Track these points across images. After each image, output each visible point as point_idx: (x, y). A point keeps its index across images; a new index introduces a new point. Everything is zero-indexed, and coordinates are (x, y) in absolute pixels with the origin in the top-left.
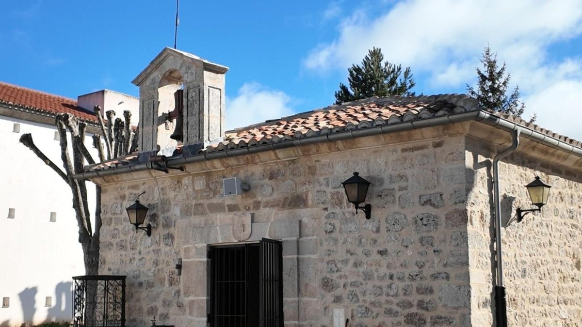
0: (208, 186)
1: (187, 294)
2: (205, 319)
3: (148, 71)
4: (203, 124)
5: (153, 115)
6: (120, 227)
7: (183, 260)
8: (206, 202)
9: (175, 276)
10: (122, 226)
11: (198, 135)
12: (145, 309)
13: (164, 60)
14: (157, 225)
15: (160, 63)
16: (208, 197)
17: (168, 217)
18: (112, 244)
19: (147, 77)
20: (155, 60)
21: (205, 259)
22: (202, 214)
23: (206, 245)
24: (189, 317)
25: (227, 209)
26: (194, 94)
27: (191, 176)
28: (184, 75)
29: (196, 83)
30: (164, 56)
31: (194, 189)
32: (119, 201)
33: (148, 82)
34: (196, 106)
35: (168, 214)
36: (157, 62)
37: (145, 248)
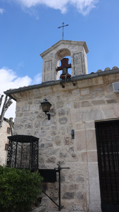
0: (90, 93)
1: (79, 149)
2: (97, 163)
3: (50, 50)
4: (85, 67)
5: (52, 67)
6: (28, 117)
7: (75, 131)
8: (90, 101)
9: (70, 140)
10: (30, 116)
11: (82, 71)
12: (46, 159)
13: (58, 46)
14: (55, 113)
15: (56, 47)
16: (91, 98)
17: (62, 110)
18: (22, 126)
19: (48, 53)
20: (54, 45)
21: (94, 129)
22: (88, 106)
23: (94, 121)
24: (82, 162)
25: (106, 102)
26: (78, 56)
27: (79, 89)
28: (71, 50)
29: (79, 51)
30: (59, 44)
31: (81, 95)
32: (28, 105)
33: (48, 55)
34: (80, 60)
35: (63, 108)
36: (55, 46)
37: (46, 126)
